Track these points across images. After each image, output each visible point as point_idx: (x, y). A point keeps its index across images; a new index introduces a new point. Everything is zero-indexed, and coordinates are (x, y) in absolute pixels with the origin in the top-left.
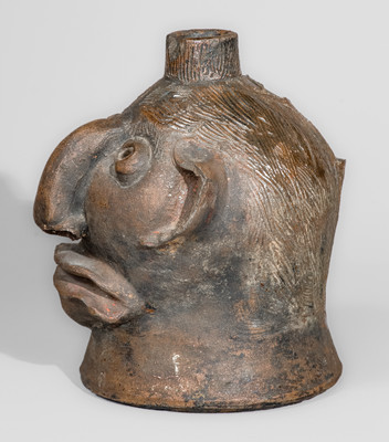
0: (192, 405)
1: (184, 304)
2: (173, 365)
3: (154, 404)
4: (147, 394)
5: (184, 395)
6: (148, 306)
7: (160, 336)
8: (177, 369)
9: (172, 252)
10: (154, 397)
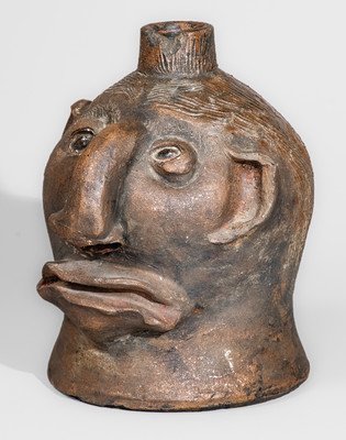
0: (254, 398)
1: (232, 299)
2: (226, 361)
3: (216, 404)
4: (208, 396)
5: (246, 389)
6: (198, 307)
7: (209, 334)
8: (231, 365)
9: (237, 245)
10: (217, 397)
